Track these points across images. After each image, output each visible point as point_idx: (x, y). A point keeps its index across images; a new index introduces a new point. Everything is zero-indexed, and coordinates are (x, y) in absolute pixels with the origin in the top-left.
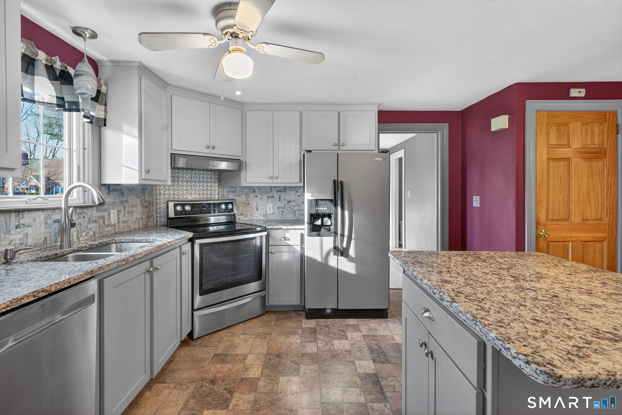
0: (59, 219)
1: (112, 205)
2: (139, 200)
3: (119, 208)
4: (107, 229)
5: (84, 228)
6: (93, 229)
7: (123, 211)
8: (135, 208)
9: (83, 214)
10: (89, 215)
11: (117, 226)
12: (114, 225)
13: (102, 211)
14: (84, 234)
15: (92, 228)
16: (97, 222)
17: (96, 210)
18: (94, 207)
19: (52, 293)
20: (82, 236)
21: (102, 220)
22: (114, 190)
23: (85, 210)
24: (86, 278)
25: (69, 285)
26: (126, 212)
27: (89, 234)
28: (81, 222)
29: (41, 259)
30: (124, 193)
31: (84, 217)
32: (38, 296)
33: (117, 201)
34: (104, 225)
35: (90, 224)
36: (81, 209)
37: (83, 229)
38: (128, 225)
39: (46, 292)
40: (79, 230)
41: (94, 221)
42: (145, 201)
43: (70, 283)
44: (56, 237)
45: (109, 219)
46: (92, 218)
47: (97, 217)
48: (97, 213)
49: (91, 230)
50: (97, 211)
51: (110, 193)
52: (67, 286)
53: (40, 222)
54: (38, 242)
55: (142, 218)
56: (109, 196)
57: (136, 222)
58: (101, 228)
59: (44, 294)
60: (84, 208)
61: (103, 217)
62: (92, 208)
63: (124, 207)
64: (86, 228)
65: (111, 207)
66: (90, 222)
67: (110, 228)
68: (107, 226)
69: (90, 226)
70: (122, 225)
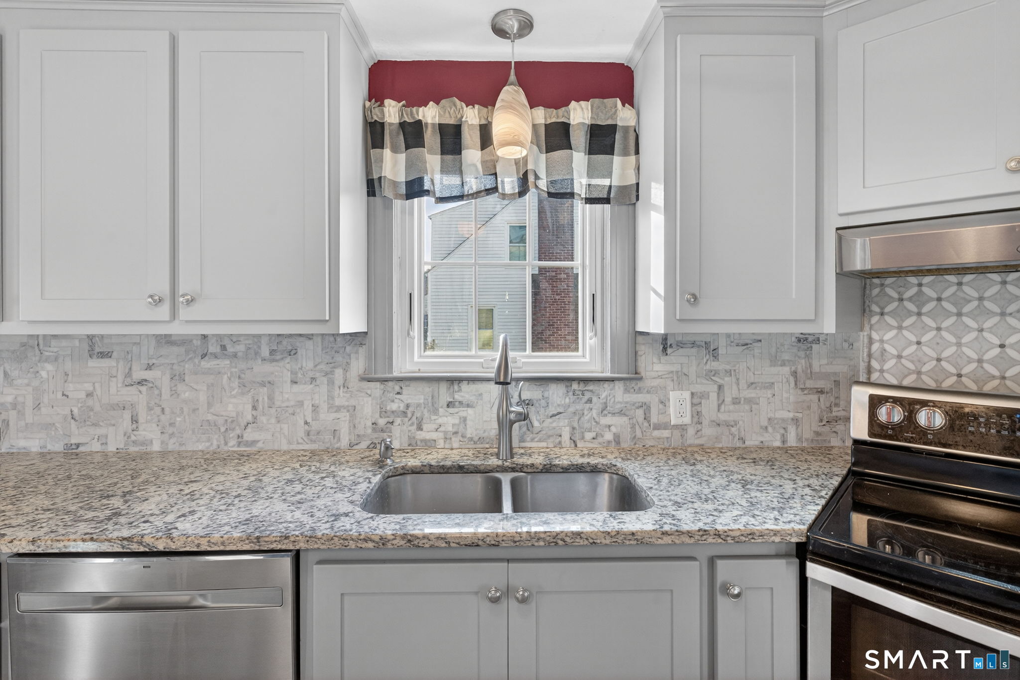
0: (529, 398)
1: (675, 378)
2: (786, 370)
3: (698, 388)
4: (656, 433)
5: (588, 422)
6: (613, 428)
7: (713, 396)
8: (769, 393)
9: (588, 395)
10: (603, 395)
11: (691, 431)
12: (682, 428)
13: (640, 391)
14: (589, 436)
15: (609, 426)
16: (627, 416)
17: (622, 389)
18: (617, 383)
19: (157, 552)
20: (583, 438)
21: (640, 413)
22: (681, 345)
23: (591, 387)
24: (240, 548)
25: (195, 549)
26: (728, 400)
27: (602, 436)
28: (583, 410)
29: (430, 467)
30: (722, 351)
31: (590, 401)
32: (129, 548)
33: (693, 370)
34: (646, 424)
35: (606, 415)
36: (582, 384)
37: (587, 425)
38: (736, 433)
39: (145, 546)
40: (576, 425)
41: (617, 411)
42: (811, 375)
43: (198, 545)
44: (521, 432)
45: (664, 412)
46: (610, 404)
47: (627, 403)
48: (626, 395)
49: (607, 429)
50: (626, 391)
51: (669, 351)
52: (192, 549)
53: (490, 401)
54: (486, 434)
55: (796, 421)
56: (664, 359)
57: (770, 429)
58: (637, 427)
59: (142, 549)
60: (592, 382)
61: (646, 407)
62: (612, 384)
63: (720, 387)
64: (594, 424)
65: (670, 385)
66: (605, 412)
67: (666, 433)
68: (657, 427)
69: (604, 421)
70: (708, 431)
